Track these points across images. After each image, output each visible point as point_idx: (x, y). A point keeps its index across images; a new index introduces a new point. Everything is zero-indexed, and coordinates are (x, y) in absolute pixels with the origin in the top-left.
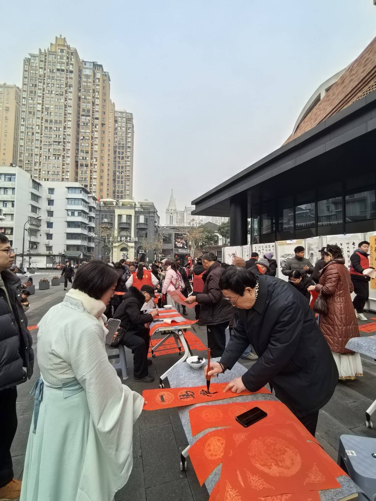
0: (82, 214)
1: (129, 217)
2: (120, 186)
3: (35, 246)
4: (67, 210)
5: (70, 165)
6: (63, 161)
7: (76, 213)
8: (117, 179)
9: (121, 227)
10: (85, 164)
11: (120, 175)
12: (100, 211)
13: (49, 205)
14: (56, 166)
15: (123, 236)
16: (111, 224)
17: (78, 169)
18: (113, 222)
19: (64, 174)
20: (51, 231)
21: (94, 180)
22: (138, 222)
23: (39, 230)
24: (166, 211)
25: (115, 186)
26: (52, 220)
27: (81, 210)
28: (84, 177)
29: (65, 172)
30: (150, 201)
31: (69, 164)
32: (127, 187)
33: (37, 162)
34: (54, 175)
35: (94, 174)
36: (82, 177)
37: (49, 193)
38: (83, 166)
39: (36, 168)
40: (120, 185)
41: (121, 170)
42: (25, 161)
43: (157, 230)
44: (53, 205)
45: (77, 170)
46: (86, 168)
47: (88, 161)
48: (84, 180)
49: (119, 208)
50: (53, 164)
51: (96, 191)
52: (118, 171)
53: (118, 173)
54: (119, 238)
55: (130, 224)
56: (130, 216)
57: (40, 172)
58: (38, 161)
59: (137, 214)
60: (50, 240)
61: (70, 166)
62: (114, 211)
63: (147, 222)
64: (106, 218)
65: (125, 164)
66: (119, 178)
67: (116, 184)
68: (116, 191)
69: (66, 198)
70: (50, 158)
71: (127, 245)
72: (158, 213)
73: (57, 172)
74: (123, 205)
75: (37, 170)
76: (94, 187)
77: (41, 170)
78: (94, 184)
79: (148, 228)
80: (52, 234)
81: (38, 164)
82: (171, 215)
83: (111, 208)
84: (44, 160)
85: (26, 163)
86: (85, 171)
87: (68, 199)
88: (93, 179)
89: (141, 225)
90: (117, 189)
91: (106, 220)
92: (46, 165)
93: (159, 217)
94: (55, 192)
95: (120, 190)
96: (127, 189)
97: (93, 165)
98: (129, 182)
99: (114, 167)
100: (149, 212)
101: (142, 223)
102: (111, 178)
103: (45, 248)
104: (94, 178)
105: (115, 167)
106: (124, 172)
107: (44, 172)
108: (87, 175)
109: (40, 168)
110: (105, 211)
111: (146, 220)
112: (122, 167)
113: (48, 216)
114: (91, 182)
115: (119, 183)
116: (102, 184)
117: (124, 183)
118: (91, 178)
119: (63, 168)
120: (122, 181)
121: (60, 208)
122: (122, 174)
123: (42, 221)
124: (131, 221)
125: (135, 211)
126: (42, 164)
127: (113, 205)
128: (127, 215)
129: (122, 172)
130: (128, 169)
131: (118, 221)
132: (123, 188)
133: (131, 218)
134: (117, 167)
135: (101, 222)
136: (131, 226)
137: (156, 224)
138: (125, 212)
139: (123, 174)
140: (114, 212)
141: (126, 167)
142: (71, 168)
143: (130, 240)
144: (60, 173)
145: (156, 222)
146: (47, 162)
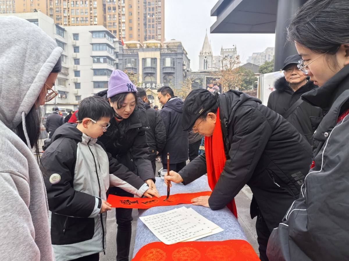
0: (108, 60)
1: (154, 60)
2: (151, 31)
3: (64, 96)
4: (93, 57)
5: (98, 8)
6: (91, 5)
7: (102, 60)
8: (148, 23)
9: (145, 72)
10: (113, 7)
11: (151, 18)
12: (123, 55)
13: (75, 52)
14: (84, 11)
15: (148, 82)
16: (135, 69)
17: (106, 13)
18: (137, 67)
19: (92, 20)
20: (79, 80)
21: (122, 25)
22: (164, 67)
23: (67, 79)
24: (199, 54)
25: (146, 31)
26: (79, 68)
27: (107, 56)
28: (112, 22)
29: (93, 17)
30: (178, 40)
31: (96, 8)
32: (158, 31)
33: (66, 9)
34: (83, 22)
35: (123, 17)
36: (110, 21)
37: (74, 39)
38: (111, 9)
39: (65, 15)
40: (151, 29)
41: (151, 12)
42: (55, 8)
43: (186, 75)
44: (78, 52)
45: (105, 15)
46: (114, 11)
47: (115, 3)
48: (112, 25)
49: (143, 50)
50: (81, 9)
51: (125, 36)
52: (148, 14)
53: (148, 16)
54: (144, 84)
55: (155, 69)
56: (156, 59)
57: (69, 19)
58: (66, 7)
59: (163, 56)
60: (79, 90)
61: (97, 11)
62: (138, 54)
63: (174, 65)
64: (129, 62)
65: (156, 4)
66: (149, 22)
67: (147, 28)
68: (148, 36)
69: (91, 44)
70: (78, 3)
71: (152, 92)
72: (187, 56)
73: (86, 18)
74: (148, 47)
75: (66, 17)
76: (123, 33)
77: (70, 17)
78: (123, 29)
79: (176, 72)
80: (80, 83)
81: (66, 11)
82: (206, 59)
83: (135, 51)
84: (72, 6)
85: (56, 11)
86: (113, 15)
87: (92, 44)
88: (121, 23)
89: (167, 69)
90: (148, 34)
91: (129, 65)
92: (74, 11)
93: (189, 60)
94: (80, 37)
95: (151, 35)
96: (158, 33)
97: (121, 7)
98: (160, 25)
99: (144, 10)
100: (176, 54)
101: (168, 67)
102: (142, 22)
103: (75, 98)
104: (123, 22)
105: (146, 9)
106: (155, 14)
107: (73, 19)
108: (115, 19)
109: (69, 14)
110: (129, 55)
111: (173, 63)
112: (153, 9)
113: (75, 64)
114: (119, 27)
115: (150, 28)
116: (131, 29)
117: (155, 27)
118: (120, 23)
119: (91, 13)
120: (153, 25)
121: (85, 54)
122: (152, 16)
123: (69, 69)
124: (156, 65)
125: (160, 54)
126: (70, 10)
127: (137, 48)
128: (152, 59)
129: (153, 14)
130: (159, 11)
131: (143, 66)
132: (154, 32)
133: (157, 62)
134: (148, 9)
135: (124, 67)
136: (157, 71)
137: (185, 68)
138: (149, 55)
139: (154, 16)
140: (138, 56)
141: (156, 8)
142: (98, 13)
143: (156, 86)
144: (88, 19)
145: (184, 65)
146: (74, 8)
